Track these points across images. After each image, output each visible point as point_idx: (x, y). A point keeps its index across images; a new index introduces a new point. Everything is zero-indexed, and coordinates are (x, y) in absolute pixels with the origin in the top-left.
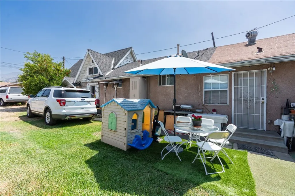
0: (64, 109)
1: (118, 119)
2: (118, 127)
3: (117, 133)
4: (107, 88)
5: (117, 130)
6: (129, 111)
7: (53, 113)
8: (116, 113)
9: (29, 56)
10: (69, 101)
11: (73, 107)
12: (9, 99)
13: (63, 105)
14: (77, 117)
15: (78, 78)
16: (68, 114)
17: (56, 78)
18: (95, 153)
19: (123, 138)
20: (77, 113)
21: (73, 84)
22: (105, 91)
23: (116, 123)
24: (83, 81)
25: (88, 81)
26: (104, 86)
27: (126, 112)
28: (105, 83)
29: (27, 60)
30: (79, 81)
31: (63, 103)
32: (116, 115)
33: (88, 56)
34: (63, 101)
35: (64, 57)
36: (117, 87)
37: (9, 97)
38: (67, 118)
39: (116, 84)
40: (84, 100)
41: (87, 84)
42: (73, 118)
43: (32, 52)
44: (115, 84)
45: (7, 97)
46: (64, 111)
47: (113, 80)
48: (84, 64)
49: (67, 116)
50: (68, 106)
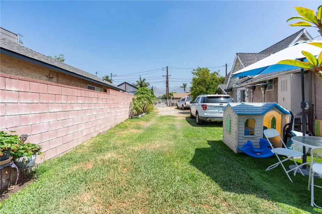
0: (206, 112)
1: (232, 122)
2: (231, 130)
3: (231, 135)
4: (254, 91)
5: (231, 133)
6: (239, 115)
7: (199, 115)
8: (231, 117)
9: (194, 72)
10: (211, 105)
11: (213, 111)
12: (186, 105)
13: (205, 109)
14: (215, 120)
15: (229, 84)
16: (208, 117)
17: (212, 86)
18: (209, 146)
19: (234, 140)
20: (216, 116)
21: (225, 90)
22: (252, 95)
23: (230, 126)
24: (234, 86)
25: (237, 86)
26: (251, 90)
27: (236, 115)
28: (252, 87)
29: (193, 75)
30: (230, 87)
31: (205, 108)
32: (230, 118)
33: (237, 61)
34: (206, 106)
35: (226, 64)
36: (265, 90)
37: (186, 104)
38: (208, 120)
39: (262, 87)
40: (223, 105)
41: (238, 89)
42: (212, 120)
43: (196, 68)
44: (261, 87)
45: (185, 103)
46: (206, 114)
47: (260, 82)
48: (234, 69)
49: (207, 118)
50: (208, 110)
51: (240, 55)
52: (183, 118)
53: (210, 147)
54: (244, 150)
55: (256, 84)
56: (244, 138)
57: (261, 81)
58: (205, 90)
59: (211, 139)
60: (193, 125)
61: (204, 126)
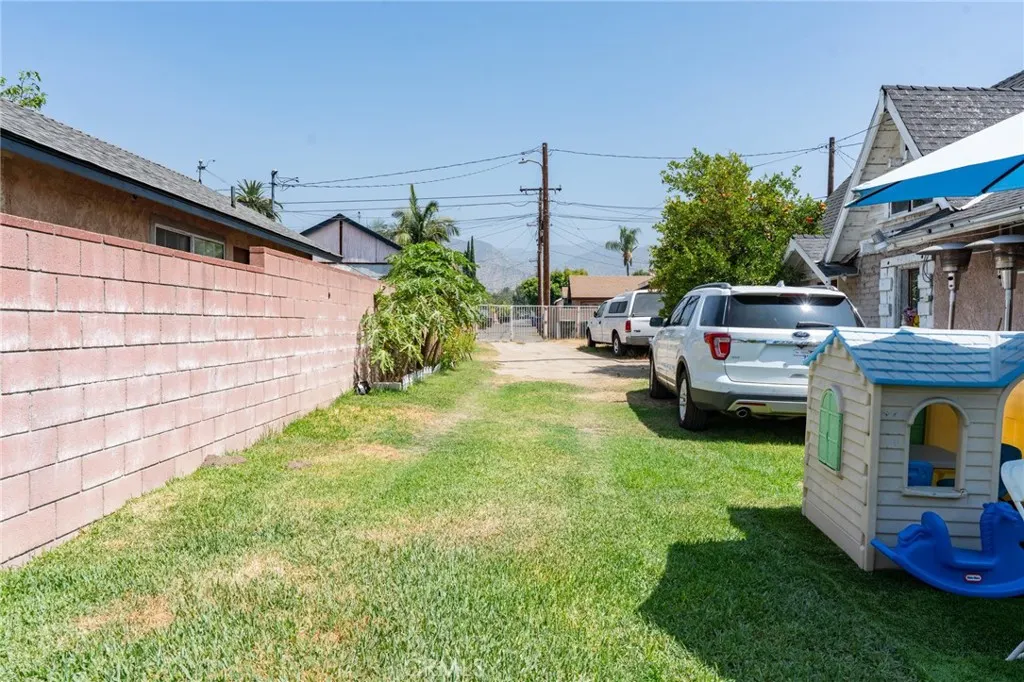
0: (725, 371)
1: (848, 421)
2: (846, 460)
3: (843, 484)
4: (964, 275)
5: (845, 472)
6: (880, 384)
7: (694, 385)
8: (845, 396)
9: (674, 173)
10: (752, 338)
11: (758, 364)
12: (633, 334)
13: (721, 355)
14: (771, 407)
15: (841, 238)
16: (737, 391)
17: (756, 244)
19: (859, 508)
20: (774, 389)
21: (820, 265)
22: (952, 294)
23: (842, 439)
24: (864, 246)
25: (880, 246)
26: (948, 268)
27: (871, 388)
28: (952, 252)
29: (670, 190)
30: (847, 248)
31: (721, 348)
32: (843, 400)
34: (727, 340)
35: (832, 139)
36: (1013, 270)
37: (634, 326)
38: (734, 407)
39: (1004, 254)
40: (807, 335)
41: (884, 263)
42: (755, 409)
44: (998, 254)
45: (628, 325)
46: (724, 379)
47: (991, 232)
48: (867, 164)
49: (731, 397)
50: (737, 358)
51: (898, 94)
52: (614, 396)
53: (742, 536)
54: (904, 557)
55: (975, 240)
56: (904, 501)
57: (996, 227)
58: (723, 263)
59: (744, 498)
60: (663, 432)
61: (714, 439)
